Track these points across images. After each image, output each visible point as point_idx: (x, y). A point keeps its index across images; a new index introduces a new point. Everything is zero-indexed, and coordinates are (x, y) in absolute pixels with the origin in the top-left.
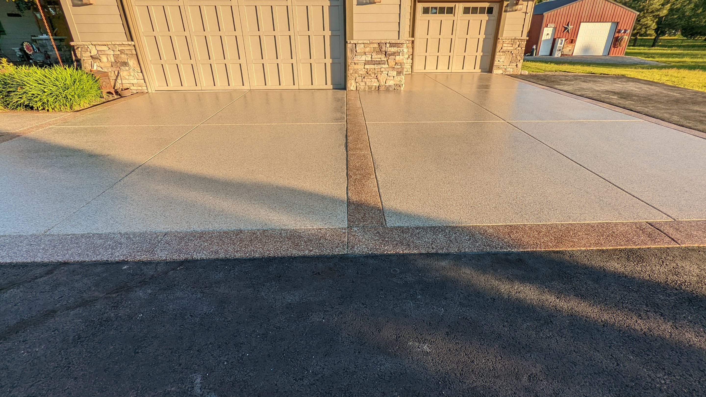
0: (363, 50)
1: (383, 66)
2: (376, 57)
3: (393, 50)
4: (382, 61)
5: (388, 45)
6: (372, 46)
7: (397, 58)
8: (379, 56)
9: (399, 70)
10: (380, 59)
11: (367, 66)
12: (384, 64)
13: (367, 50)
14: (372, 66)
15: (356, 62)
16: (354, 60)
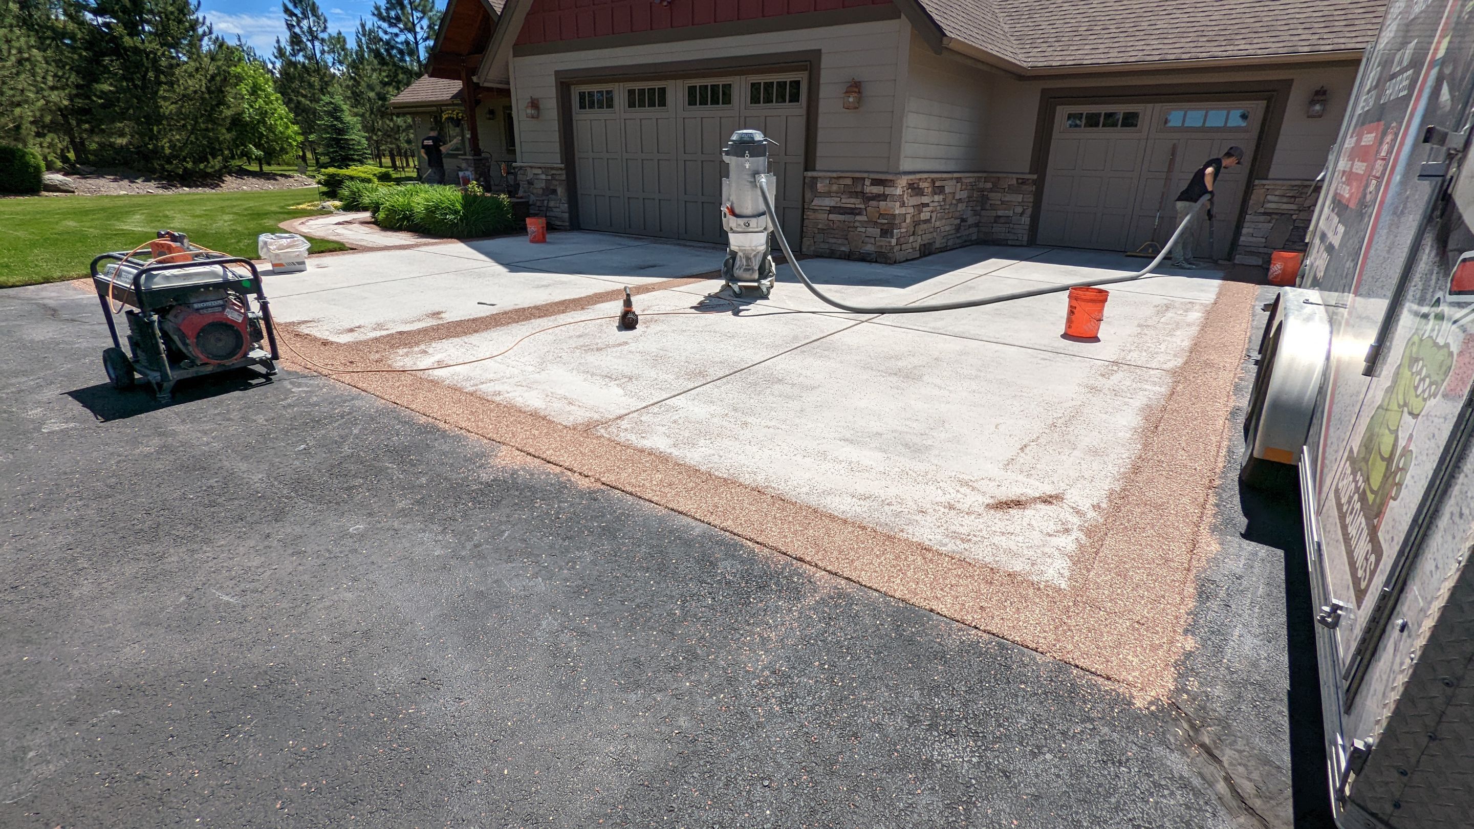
0: (826, 189)
1: (858, 218)
2: (848, 202)
3: (876, 190)
4: (856, 208)
5: (867, 182)
6: (841, 181)
7: (882, 204)
8: (853, 200)
9: (885, 227)
10: (853, 206)
11: (832, 217)
12: (860, 214)
13: (835, 188)
14: (841, 217)
15: (815, 207)
16: (813, 204)
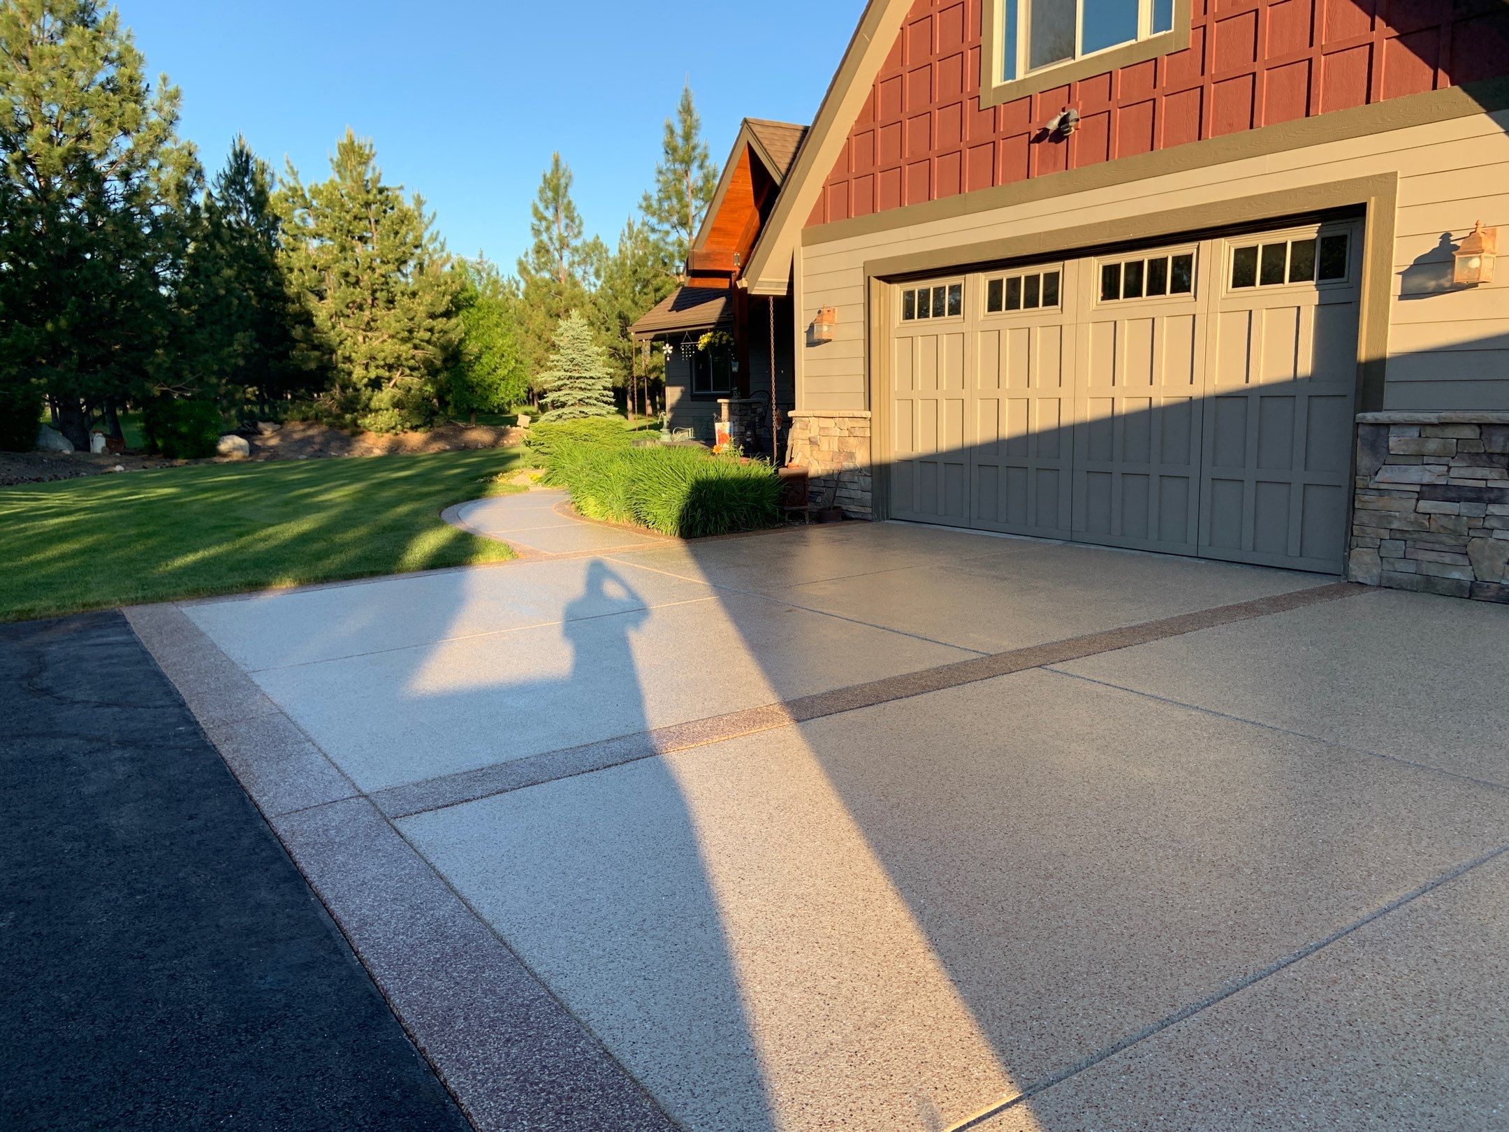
0: (1412, 448)
2: (1468, 475)
4: (1490, 489)
6: (1451, 432)
8: (1480, 472)
11: (1425, 506)
14: (1450, 507)
15: (1383, 486)
16: (1377, 478)
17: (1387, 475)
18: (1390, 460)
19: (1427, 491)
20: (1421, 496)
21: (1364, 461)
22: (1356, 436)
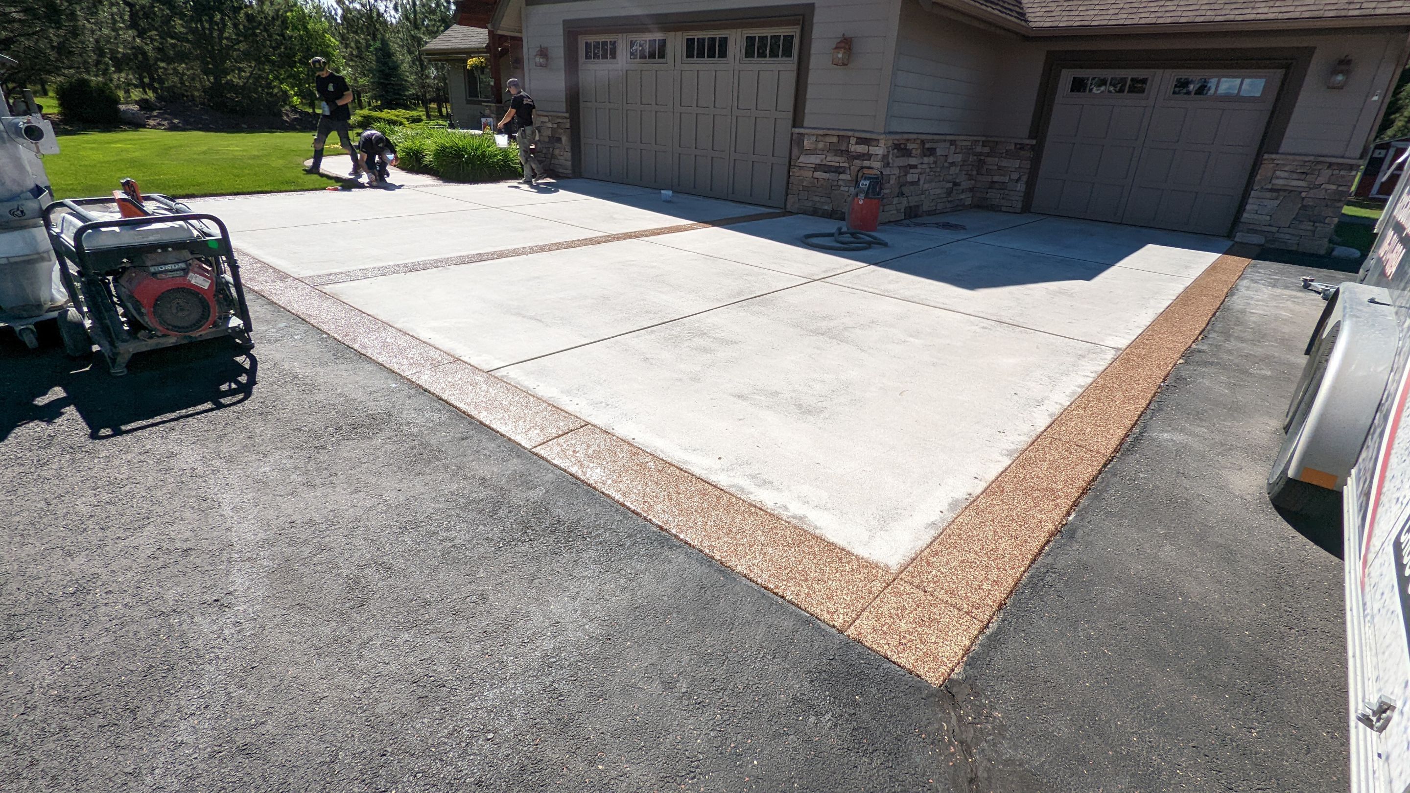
0: (813, 146)
1: (842, 176)
2: (833, 160)
3: (861, 149)
4: (840, 167)
5: (853, 141)
6: (827, 139)
7: (866, 163)
8: (838, 159)
10: (837, 164)
11: (817, 174)
12: (844, 173)
14: (826, 176)
15: (801, 165)
16: (799, 161)
17: (802, 159)
18: (804, 152)
19: (818, 168)
20: (815, 170)
21: (795, 152)
22: (792, 139)
